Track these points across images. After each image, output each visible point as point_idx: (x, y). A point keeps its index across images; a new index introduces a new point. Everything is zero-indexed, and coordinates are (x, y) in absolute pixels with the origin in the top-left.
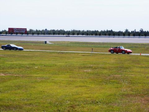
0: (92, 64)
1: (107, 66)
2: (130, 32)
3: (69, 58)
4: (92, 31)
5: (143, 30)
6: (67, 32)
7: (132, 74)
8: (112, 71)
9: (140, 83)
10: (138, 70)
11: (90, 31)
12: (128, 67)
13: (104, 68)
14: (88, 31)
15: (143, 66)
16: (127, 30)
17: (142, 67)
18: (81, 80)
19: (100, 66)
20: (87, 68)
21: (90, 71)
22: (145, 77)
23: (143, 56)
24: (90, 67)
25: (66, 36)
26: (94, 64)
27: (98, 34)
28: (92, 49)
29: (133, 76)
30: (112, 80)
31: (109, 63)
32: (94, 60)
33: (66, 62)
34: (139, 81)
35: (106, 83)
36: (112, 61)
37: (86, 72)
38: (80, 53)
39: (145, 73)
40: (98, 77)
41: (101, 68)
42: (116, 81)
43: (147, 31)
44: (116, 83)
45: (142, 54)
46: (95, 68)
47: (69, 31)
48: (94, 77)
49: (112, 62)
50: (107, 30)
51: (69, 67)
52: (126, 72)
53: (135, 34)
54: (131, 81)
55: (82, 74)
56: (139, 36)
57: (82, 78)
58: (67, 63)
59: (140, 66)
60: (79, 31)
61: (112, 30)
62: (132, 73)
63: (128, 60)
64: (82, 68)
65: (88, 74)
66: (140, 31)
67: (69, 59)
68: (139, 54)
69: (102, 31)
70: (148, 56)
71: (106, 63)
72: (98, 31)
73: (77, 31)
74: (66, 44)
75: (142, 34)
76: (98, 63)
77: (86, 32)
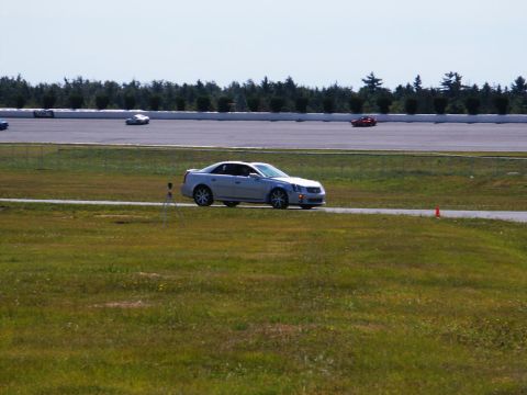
0: (157, 270)
1: (241, 275)
2: (393, 89)
3: (32, 236)
4: (181, 84)
5: (463, 82)
6: (41, 89)
7: (367, 322)
8: (265, 305)
10: (405, 295)
11: (169, 85)
12: (354, 281)
13: (221, 290)
14: (157, 86)
15: (439, 275)
16: (372, 82)
17: (433, 283)
19: (201, 277)
20: (128, 288)
21: (138, 303)
22: (433, 336)
23: (450, 221)
24: (142, 286)
25: (36, 115)
26: (173, 267)
28: (170, 185)
29: (366, 329)
31: (253, 261)
32: (177, 246)
33: (13, 261)
34: (396, 358)
35: (217, 369)
36: (276, 249)
37: (118, 309)
38: (103, 207)
39: (438, 313)
40: (178, 335)
41: (203, 287)
43: (480, 87)
46: (173, 291)
47: (54, 86)
48: (152, 340)
49: (272, 255)
50: (265, 83)
51: (25, 285)
52: (335, 307)
53: (415, 101)
54: (350, 355)
55: (88, 325)
56: (441, 111)
58: (16, 265)
59: (419, 273)
60: (111, 86)
61: (290, 82)
62: (366, 316)
63: (362, 246)
64: (97, 293)
65: (126, 320)
66: (442, 88)
67: (36, 242)
69: (235, 86)
71: (240, 259)
72: (212, 87)
73: (97, 85)
74: (31, 161)
75: (459, 104)
76: (191, 261)
77: (146, 91)
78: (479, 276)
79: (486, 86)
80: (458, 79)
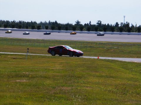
0: (28, 72)
1: (51, 73)
4: (27, 22)
7: (87, 87)
8: (59, 82)
9: (99, 100)
10: (96, 80)
11: (23, 22)
12: (81, 75)
13: (46, 78)
14: (20, 22)
15: (104, 74)
16: (78, 22)
17: (102, 77)
18: (12, 94)
19: (40, 74)
20: (21, 76)
21: (24, 81)
22: (106, 91)
23: (102, 60)
24: (24, 76)
26: (32, 71)
27: (36, 27)
28: (28, 49)
29: (88, 89)
30: (58, 95)
31: (53, 70)
34: (97, 97)
36: (58, 67)
37: (19, 82)
38: (9, 54)
39: (106, 85)
40: (38, 90)
41: (41, 77)
42: (64, 96)
44: (65, 100)
45: (100, 58)
46: (33, 77)
48: (31, 91)
50: (49, 22)
52: (78, 82)
53: (89, 28)
55: (12, 86)
56: (96, 31)
57: (13, 92)
59: (98, 74)
60: (8, 22)
61: (56, 22)
62: (87, 85)
64: (13, 77)
65: (22, 85)
66: (96, 24)
68: (96, 58)
69: (41, 23)
70: (109, 60)
71: (49, 69)
72: (35, 23)
73: (4, 22)
75: (101, 29)
76: (36, 70)
77: (17, 23)
78: (113, 75)
79: (108, 24)
80: (101, 22)
